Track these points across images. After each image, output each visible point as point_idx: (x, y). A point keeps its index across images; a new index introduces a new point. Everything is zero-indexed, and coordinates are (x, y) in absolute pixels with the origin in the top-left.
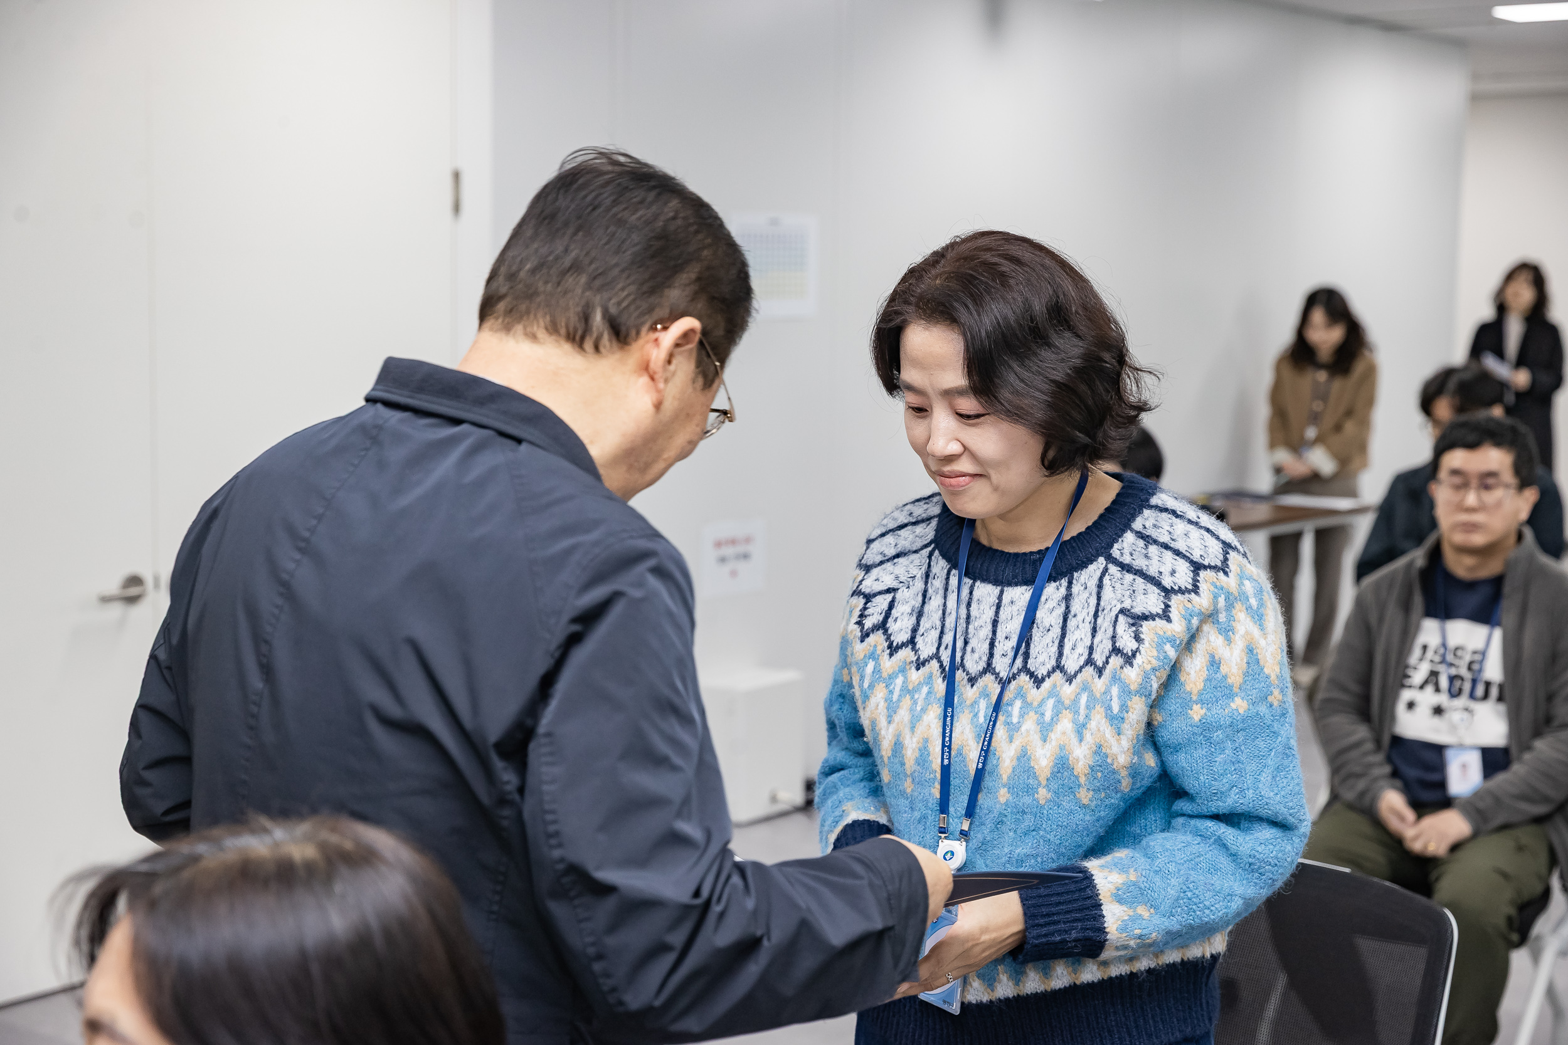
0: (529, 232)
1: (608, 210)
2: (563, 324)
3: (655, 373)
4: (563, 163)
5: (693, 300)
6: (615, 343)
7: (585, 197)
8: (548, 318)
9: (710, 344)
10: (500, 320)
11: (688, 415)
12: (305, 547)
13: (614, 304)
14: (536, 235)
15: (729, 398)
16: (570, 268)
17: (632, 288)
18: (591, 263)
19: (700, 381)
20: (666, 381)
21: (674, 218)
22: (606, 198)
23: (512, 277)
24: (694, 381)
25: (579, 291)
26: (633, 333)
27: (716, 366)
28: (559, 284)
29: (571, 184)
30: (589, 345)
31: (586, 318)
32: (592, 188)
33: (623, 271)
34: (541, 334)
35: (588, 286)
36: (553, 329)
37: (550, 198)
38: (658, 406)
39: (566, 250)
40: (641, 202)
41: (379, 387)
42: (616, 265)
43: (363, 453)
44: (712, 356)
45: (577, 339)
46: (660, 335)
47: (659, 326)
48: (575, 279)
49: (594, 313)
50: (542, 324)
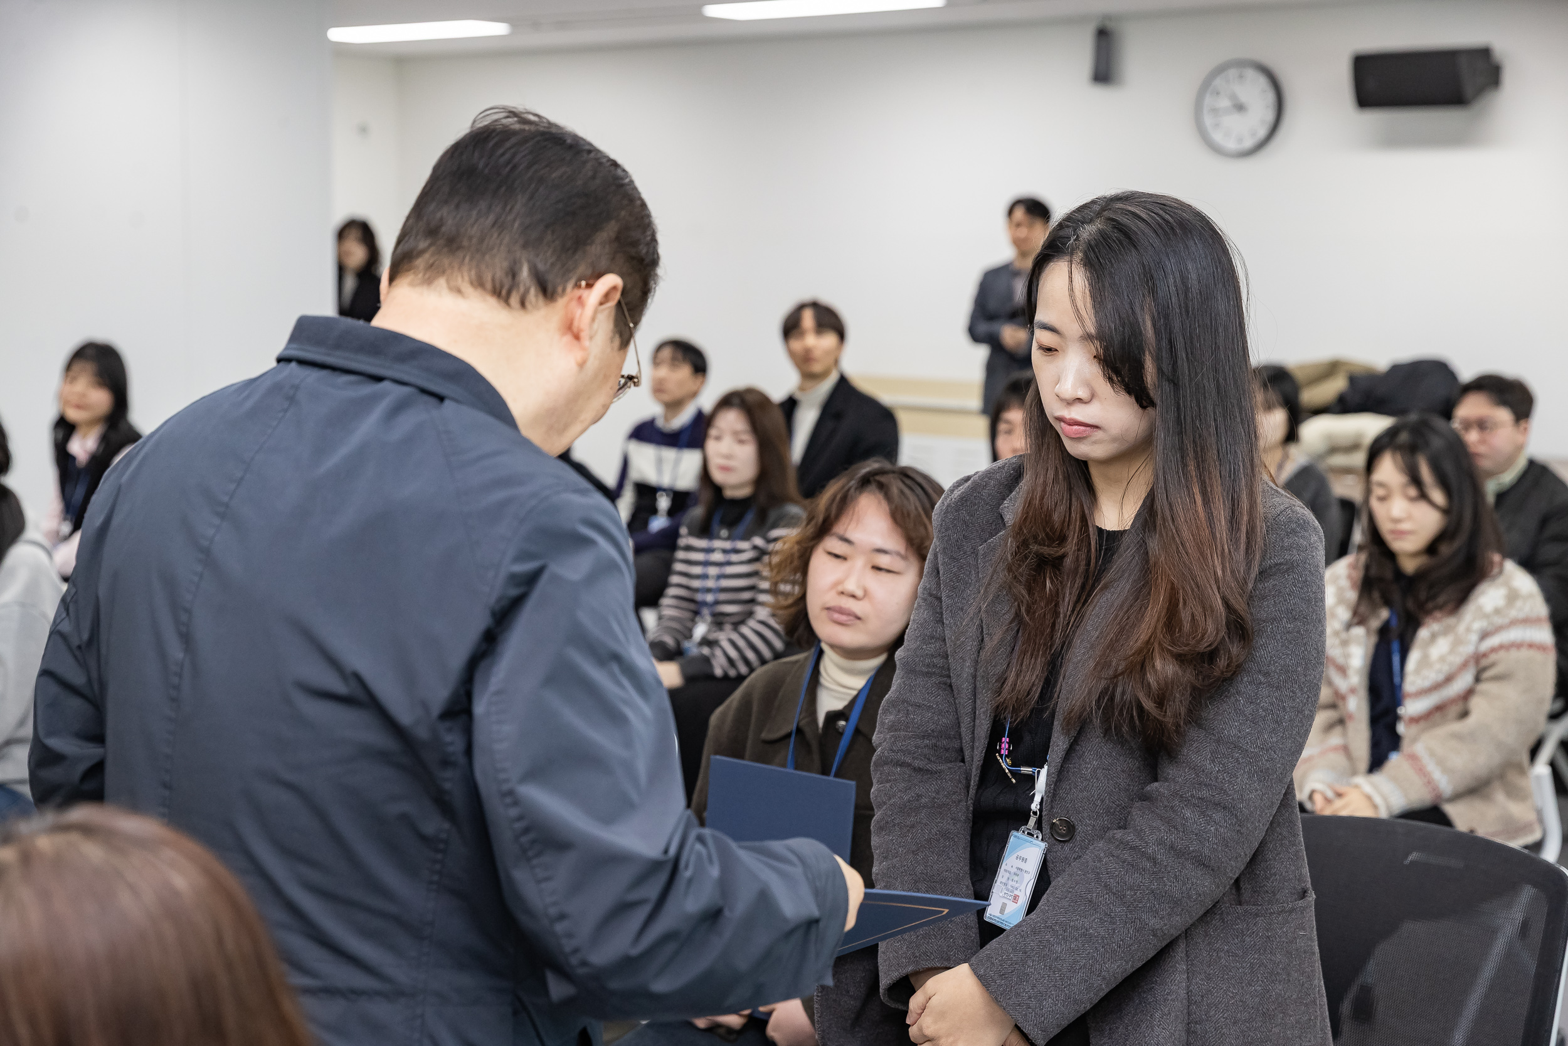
1: (529, 167)
2: (488, 278)
3: (580, 330)
4: (474, 121)
5: (613, 259)
6: (541, 298)
7: (503, 154)
8: (473, 273)
9: (626, 304)
10: (420, 275)
11: (605, 376)
12: (224, 512)
13: (541, 261)
15: (638, 362)
16: (493, 225)
17: (557, 242)
18: (514, 220)
19: (616, 341)
20: (591, 338)
21: (593, 177)
23: (433, 232)
24: (612, 340)
25: (504, 248)
26: (560, 289)
27: (630, 327)
28: (482, 240)
30: (514, 300)
31: (513, 273)
32: (508, 144)
33: (547, 227)
34: (467, 289)
35: (513, 242)
36: (479, 283)
37: (464, 157)
38: (582, 365)
41: (294, 346)
43: (280, 415)
44: (629, 319)
45: (502, 293)
46: (585, 293)
47: (583, 283)
48: (499, 234)
49: (521, 268)
50: (466, 278)
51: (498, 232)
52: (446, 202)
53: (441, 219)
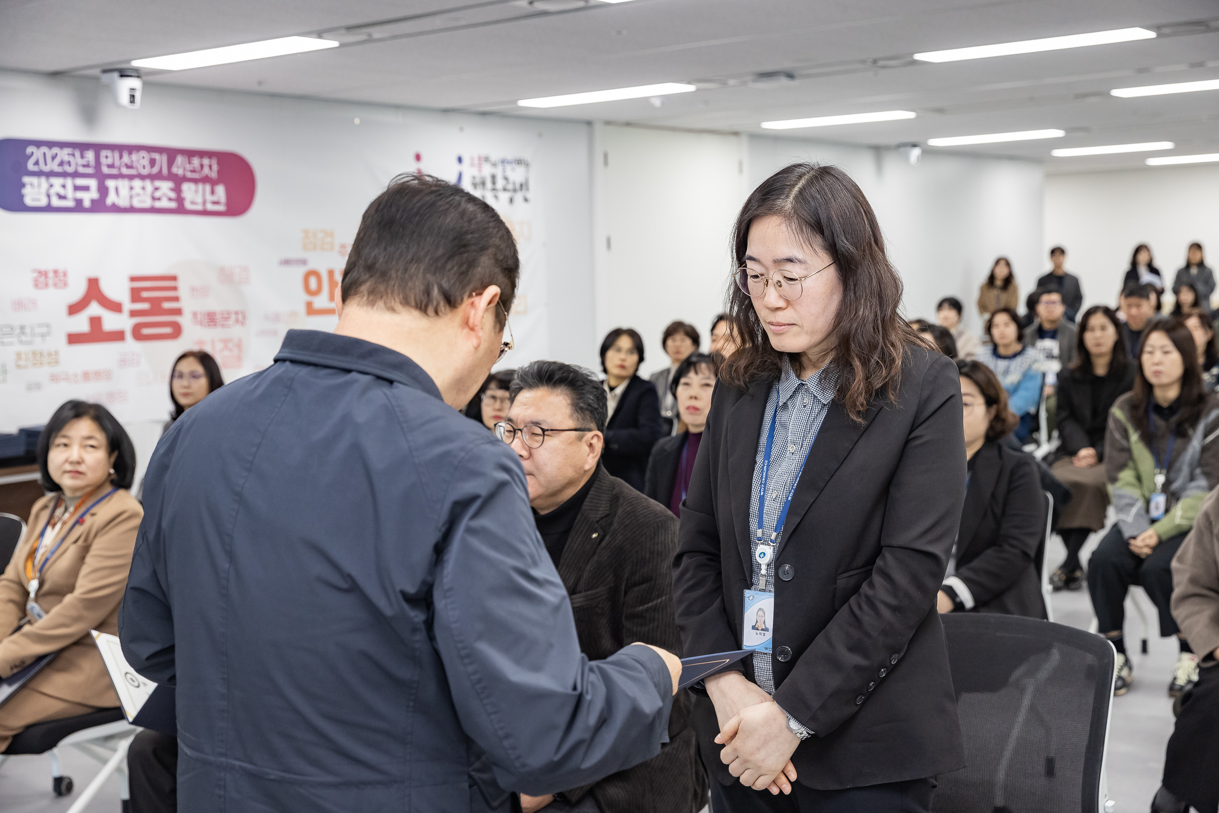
0: (375, 235)
2: (413, 299)
3: (476, 326)
5: (493, 274)
6: (447, 307)
7: (413, 208)
8: (401, 296)
9: (502, 302)
11: (491, 351)
12: (250, 467)
13: (446, 283)
16: (412, 260)
17: (455, 268)
18: (426, 256)
19: (498, 326)
20: (482, 330)
23: (370, 268)
24: (495, 327)
25: (420, 275)
26: (459, 299)
27: (505, 315)
28: (406, 270)
30: (431, 310)
31: (428, 292)
33: (449, 258)
34: (398, 307)
35: (426, 270)
36: (406, 302)
38: (477, 348)
41: (284, 350)
42: (444, 254)
43: (283, 398)
44: (504, 311)
45: (422, 307)
46: (476, 300)
47: (474, 294)
48: (416, 267)
49: (433, 289)
50: (397, 300)
51: (415, 265)
52: (377, 246)
53: (375, 257)
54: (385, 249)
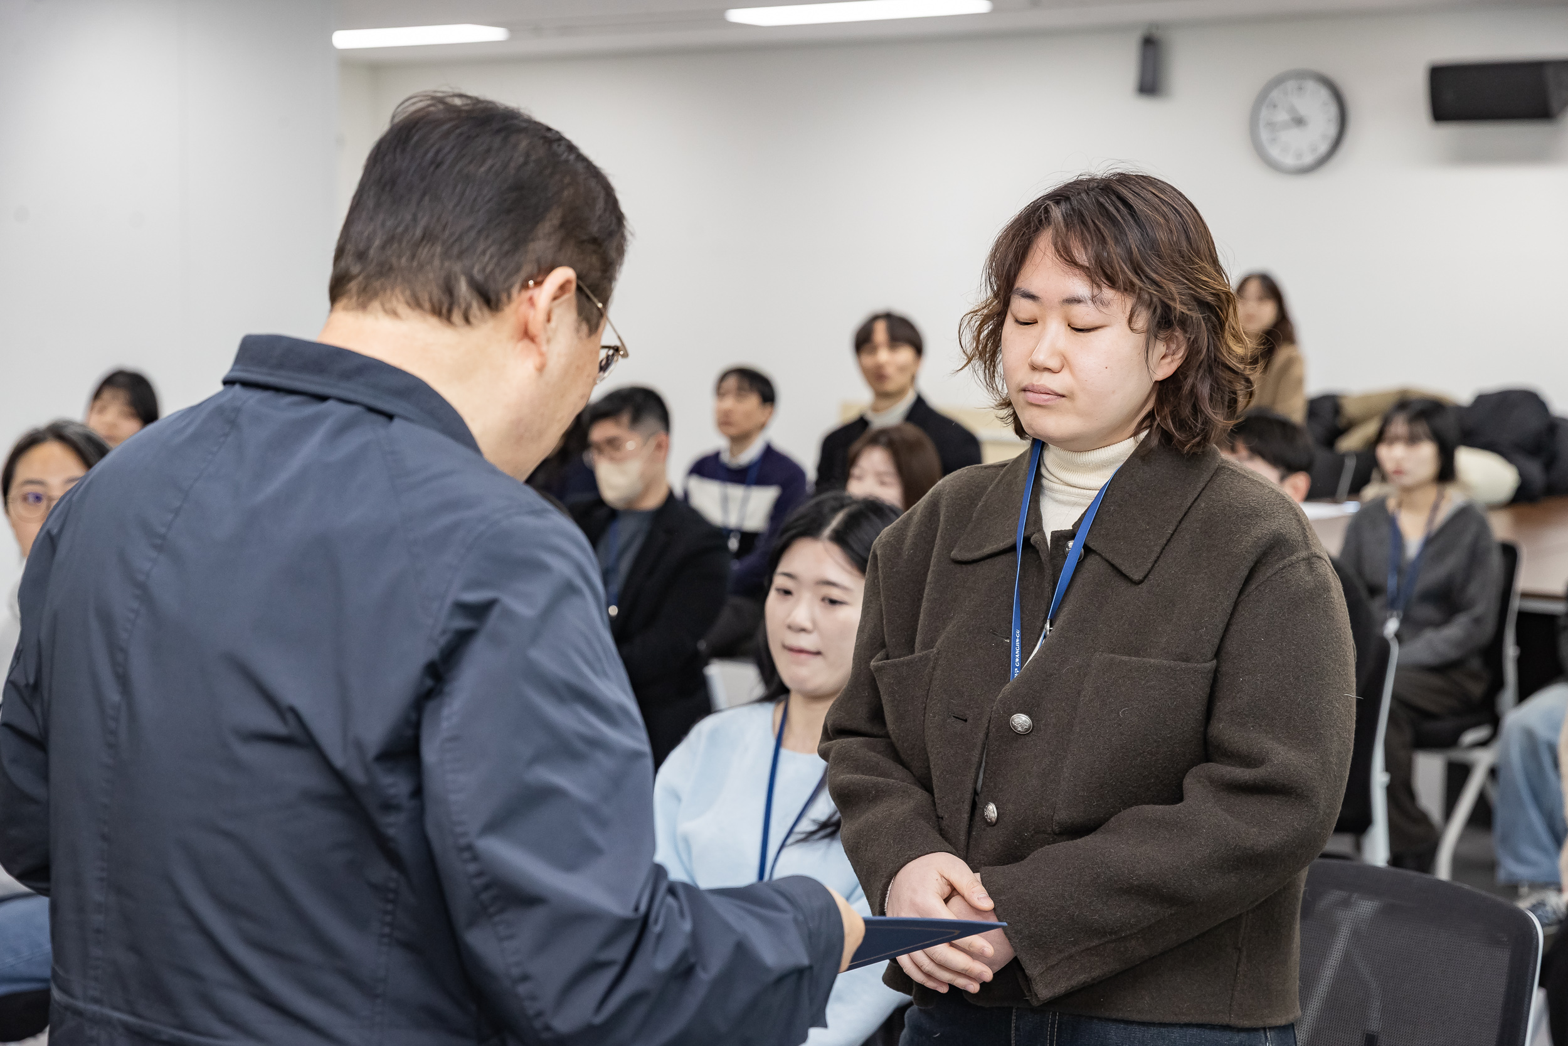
0: (371, 203)
1: (453, 165)
2: (425, 298)
3: (535, 335)
4: (393, 117)
5: (560, 249)
6: (486, 311)
7: (426, 153)
8: (408, 292)
9: (589, 287)
10: (354, 300)
11: (578, 367)
12: (161, 544)
13: (479, 271)
14: (378, 205)
15: (617, 335)
16: (423, 238)
17: (492, 250)
18: (444, 228)
19: (585, 328)
20: (548, 341)
21: (526, 163)
22: (449, 152)
23: (361, 256)
24: (578, 330)
25: (437, 262)
26: (504, 297)
27: (598, 308)
28: (413, 257)
29: (408, 139)
30: (457, 317)
31: (449, 290)
32: (431, 141)
33: (480, 232)
34: (403, 309)
35: (446, 255)
36: (416, 303)
37: (387, 159)
38: (541, 369)
39: (415, 219)
40: (488, 151)
41: (238, 367)
42: (472, 227)
43: (222, 440)
44: (595, 300)
45: (443, 311)
46: (535, 292)
47: (531, 283)
48: (429, 250)
49: (457, 280)
50: (402, 300)
51: (429, 245)
52: (371, 219)
54: (383, 224)
